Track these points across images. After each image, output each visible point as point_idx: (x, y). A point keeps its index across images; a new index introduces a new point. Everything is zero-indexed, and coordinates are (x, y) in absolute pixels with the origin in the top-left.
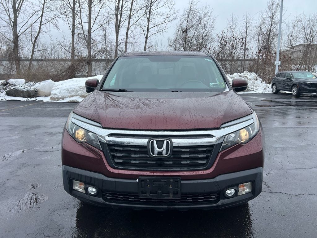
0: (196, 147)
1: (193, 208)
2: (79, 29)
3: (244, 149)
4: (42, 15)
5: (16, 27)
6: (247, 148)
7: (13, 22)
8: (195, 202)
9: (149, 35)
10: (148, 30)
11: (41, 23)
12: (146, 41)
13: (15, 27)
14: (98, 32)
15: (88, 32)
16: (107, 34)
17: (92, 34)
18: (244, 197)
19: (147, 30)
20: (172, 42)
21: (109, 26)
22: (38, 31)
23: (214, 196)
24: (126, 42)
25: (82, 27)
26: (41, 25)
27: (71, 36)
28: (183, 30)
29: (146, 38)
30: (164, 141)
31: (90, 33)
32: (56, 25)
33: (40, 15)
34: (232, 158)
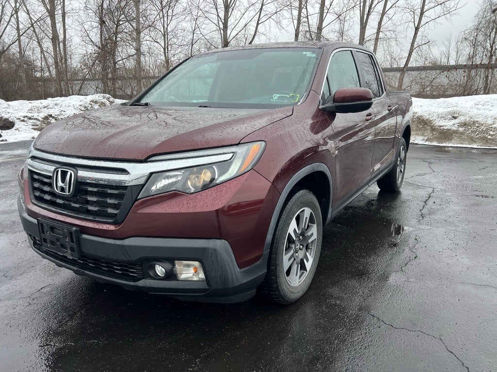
0: (106, 187)
1: (108, 280)
2: (304, 24)
3: (185, 202)
4: (261, 9)
5: (227, 31)
6: (190, 201)
7: (223, 24)
8: (111, 273)
9: (422, 23)
10: (422, 13)
11: (258, 20)
12: (416, 34)
13: (225, 30)
14: (333, 27)
15: (318, 28)
16: (346, 28)
17: (323, 30)
18: (189, 286)
19: (419, 14)
20: (466, 32)
21: (351, 16)
22: (253, 33)
23: (135, 269)
24: (377, 39)
25: (308, 21)
26: (258, 24)
27: (294, 35)
28: (493, 8)
29: (417, 29)
30: (68, 172)
31: (320, 28)
32: (278, 23)
33: (258, 10)
34: (156, 212)
